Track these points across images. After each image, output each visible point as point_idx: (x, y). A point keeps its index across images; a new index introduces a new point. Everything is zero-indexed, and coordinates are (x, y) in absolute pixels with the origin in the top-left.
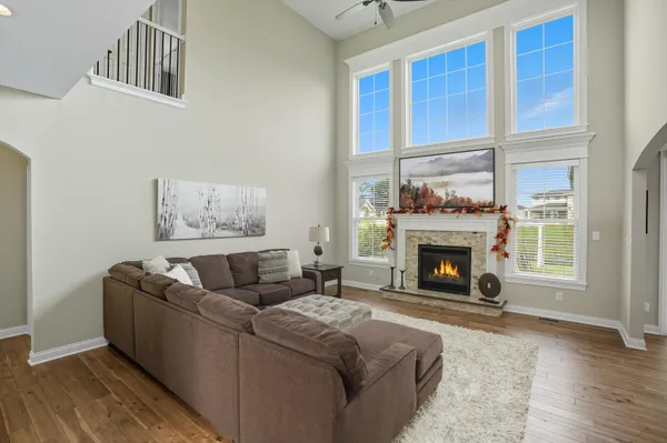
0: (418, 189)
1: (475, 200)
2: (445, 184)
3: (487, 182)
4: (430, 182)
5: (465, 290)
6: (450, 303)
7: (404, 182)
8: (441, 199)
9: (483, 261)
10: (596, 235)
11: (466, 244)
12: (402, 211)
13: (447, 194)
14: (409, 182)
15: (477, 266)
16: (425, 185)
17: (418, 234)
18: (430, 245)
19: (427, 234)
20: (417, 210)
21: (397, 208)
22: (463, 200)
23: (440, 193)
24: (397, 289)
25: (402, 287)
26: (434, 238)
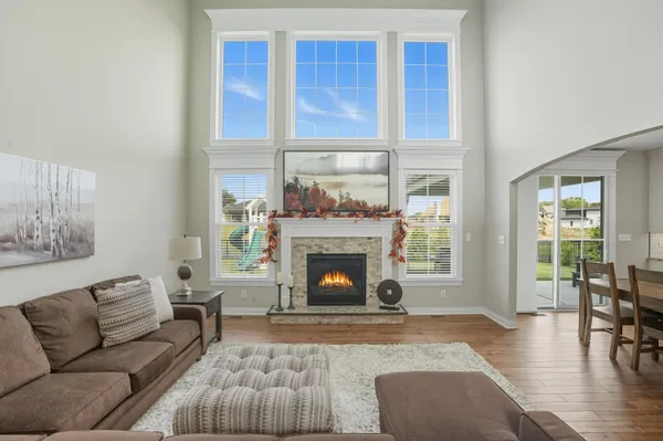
0: (307, 189)
1: (370, 205)
2: (338, 185)
3: (383, 185)
4: (321, 181)
5: (361, 300)
6: (354, 317)
7: (289, 179)
8: (333, 201)
9: (379, 267)
10: (469, 238)
11: (360, 250)
12: (288, 214)
13: (341, 197)
14: (297, 179)
15: (373, 274)
16: (316, 185)
17: (306, 242)
18: (321, 254)
19: (317, 242)
20: (305, 214)
21: (281, 211)
22: (358, 203)
23: (334, 194)
24: (286, 311)
25: (291, 307)
26: (326, 246)
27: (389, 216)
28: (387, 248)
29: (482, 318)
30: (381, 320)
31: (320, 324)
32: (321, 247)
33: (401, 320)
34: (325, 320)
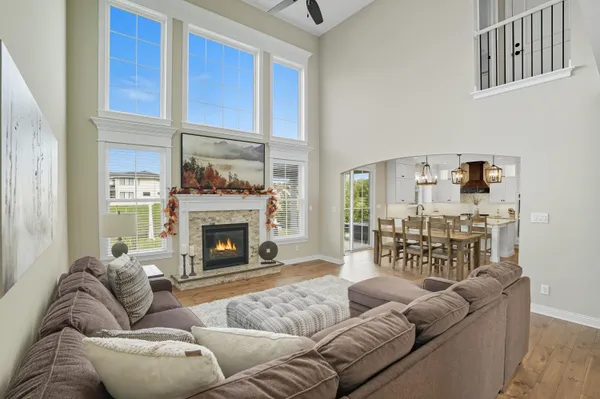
0: (203, 169)
1: (252, 184)
2: (228, 168)
3: (260, 170)
4: (215, 163)
5: (244, 260)
7: (187, 159)
8: (224, 181)
9: (257, 232)
10: (311, 208)
11: (244, 221)
12: (186, 190)
13: (230, 177)
14: (193, 160)
15: (253, 238)
16: (210, 166)
17: (202, 215)
18: (214, 225)
19: (211, 215)
20: (201, 190)
21: (179, 188)
22: (242, 183)
23: (224, 175)
24: (190, 278)
25: (193, 273)
26: (217, 218)
27: (265, 193)
28: (263, 218)
29: (320, 262)
30: (267, 272)
31: (223, 283)
32: (213, 219)
33: (278, 270)
34: (227, 279)
